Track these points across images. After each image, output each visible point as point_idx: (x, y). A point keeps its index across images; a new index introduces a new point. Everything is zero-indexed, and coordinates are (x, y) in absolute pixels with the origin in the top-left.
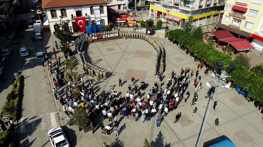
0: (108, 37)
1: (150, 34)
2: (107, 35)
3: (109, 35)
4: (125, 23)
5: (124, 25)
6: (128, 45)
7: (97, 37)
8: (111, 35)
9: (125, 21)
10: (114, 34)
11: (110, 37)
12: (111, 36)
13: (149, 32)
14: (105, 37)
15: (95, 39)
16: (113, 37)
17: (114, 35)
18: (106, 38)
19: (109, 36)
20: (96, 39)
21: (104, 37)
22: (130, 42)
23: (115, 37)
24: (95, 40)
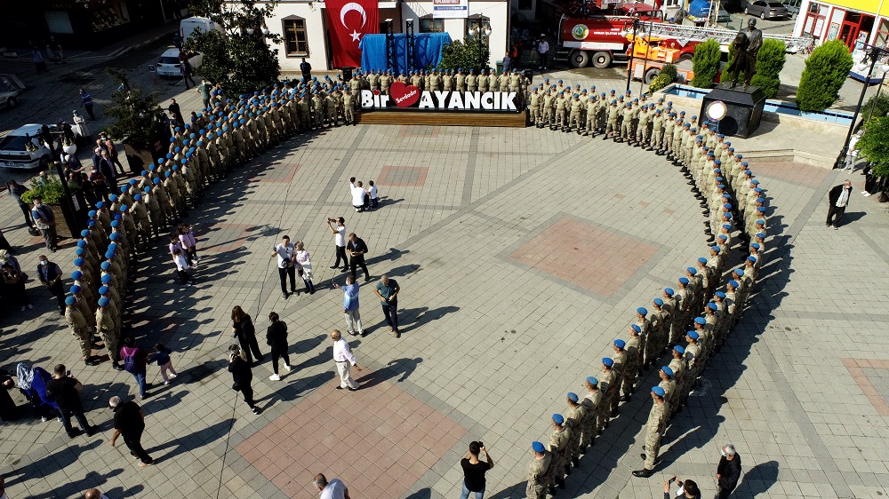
0: (451, 106)
2: (446, 94)
3: (456, 95)
4: (617, 58)
5: (611, 66)
6: (531, 172)
7: (385, 98)
8: (468, 95)
9: (620, 46)
10: (488, 95)
11: (460, 106)
12: (473, 100)
13: (717, 111)
14: (431, 105)
15: (377, 105)
16: (482, 110)
17: (490, 101)
18: (437, 109)
19: (456, 101)
20: (381, 109)
21: (427, 102)
22: (557, 156)
23: (493, 111)
24: (373, 109)
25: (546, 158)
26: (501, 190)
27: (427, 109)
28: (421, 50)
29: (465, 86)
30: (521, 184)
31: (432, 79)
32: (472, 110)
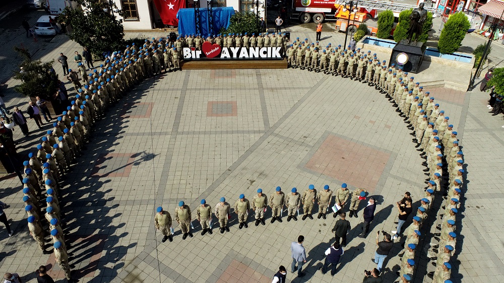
1: (407, 68)
2: (237, 49)
4: (328, 17)
6: (300, 102)
7: (199, 53)
9: (329, 10)
11: (247, 56)
12: (255, 53)
13: (402, 59)
14: (228, 56)
15: (194, 57)
16: (260, 59)
17: (265, 53)
18: (232, 59)
20: (196, 60)
21: (225, 54)
22: (312, 89)
23: (267, 59)
25: (306, 91)
26: (286, 117)
27: (226, 59)
28: (217, 19)
29: (249, 44)
30: (297, 111)
31: (229, 40)
32: (254, 59)
